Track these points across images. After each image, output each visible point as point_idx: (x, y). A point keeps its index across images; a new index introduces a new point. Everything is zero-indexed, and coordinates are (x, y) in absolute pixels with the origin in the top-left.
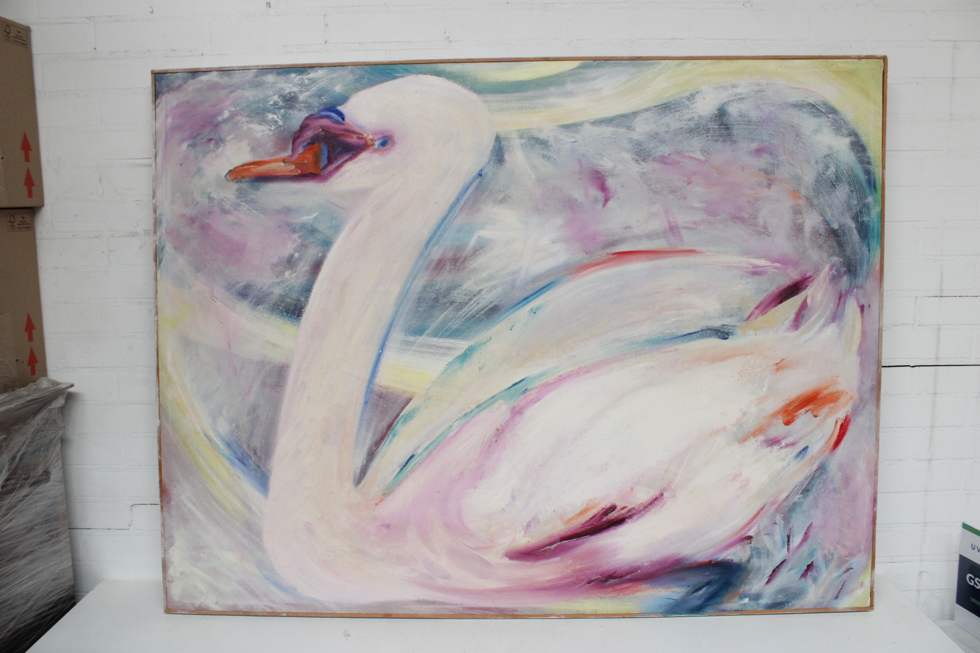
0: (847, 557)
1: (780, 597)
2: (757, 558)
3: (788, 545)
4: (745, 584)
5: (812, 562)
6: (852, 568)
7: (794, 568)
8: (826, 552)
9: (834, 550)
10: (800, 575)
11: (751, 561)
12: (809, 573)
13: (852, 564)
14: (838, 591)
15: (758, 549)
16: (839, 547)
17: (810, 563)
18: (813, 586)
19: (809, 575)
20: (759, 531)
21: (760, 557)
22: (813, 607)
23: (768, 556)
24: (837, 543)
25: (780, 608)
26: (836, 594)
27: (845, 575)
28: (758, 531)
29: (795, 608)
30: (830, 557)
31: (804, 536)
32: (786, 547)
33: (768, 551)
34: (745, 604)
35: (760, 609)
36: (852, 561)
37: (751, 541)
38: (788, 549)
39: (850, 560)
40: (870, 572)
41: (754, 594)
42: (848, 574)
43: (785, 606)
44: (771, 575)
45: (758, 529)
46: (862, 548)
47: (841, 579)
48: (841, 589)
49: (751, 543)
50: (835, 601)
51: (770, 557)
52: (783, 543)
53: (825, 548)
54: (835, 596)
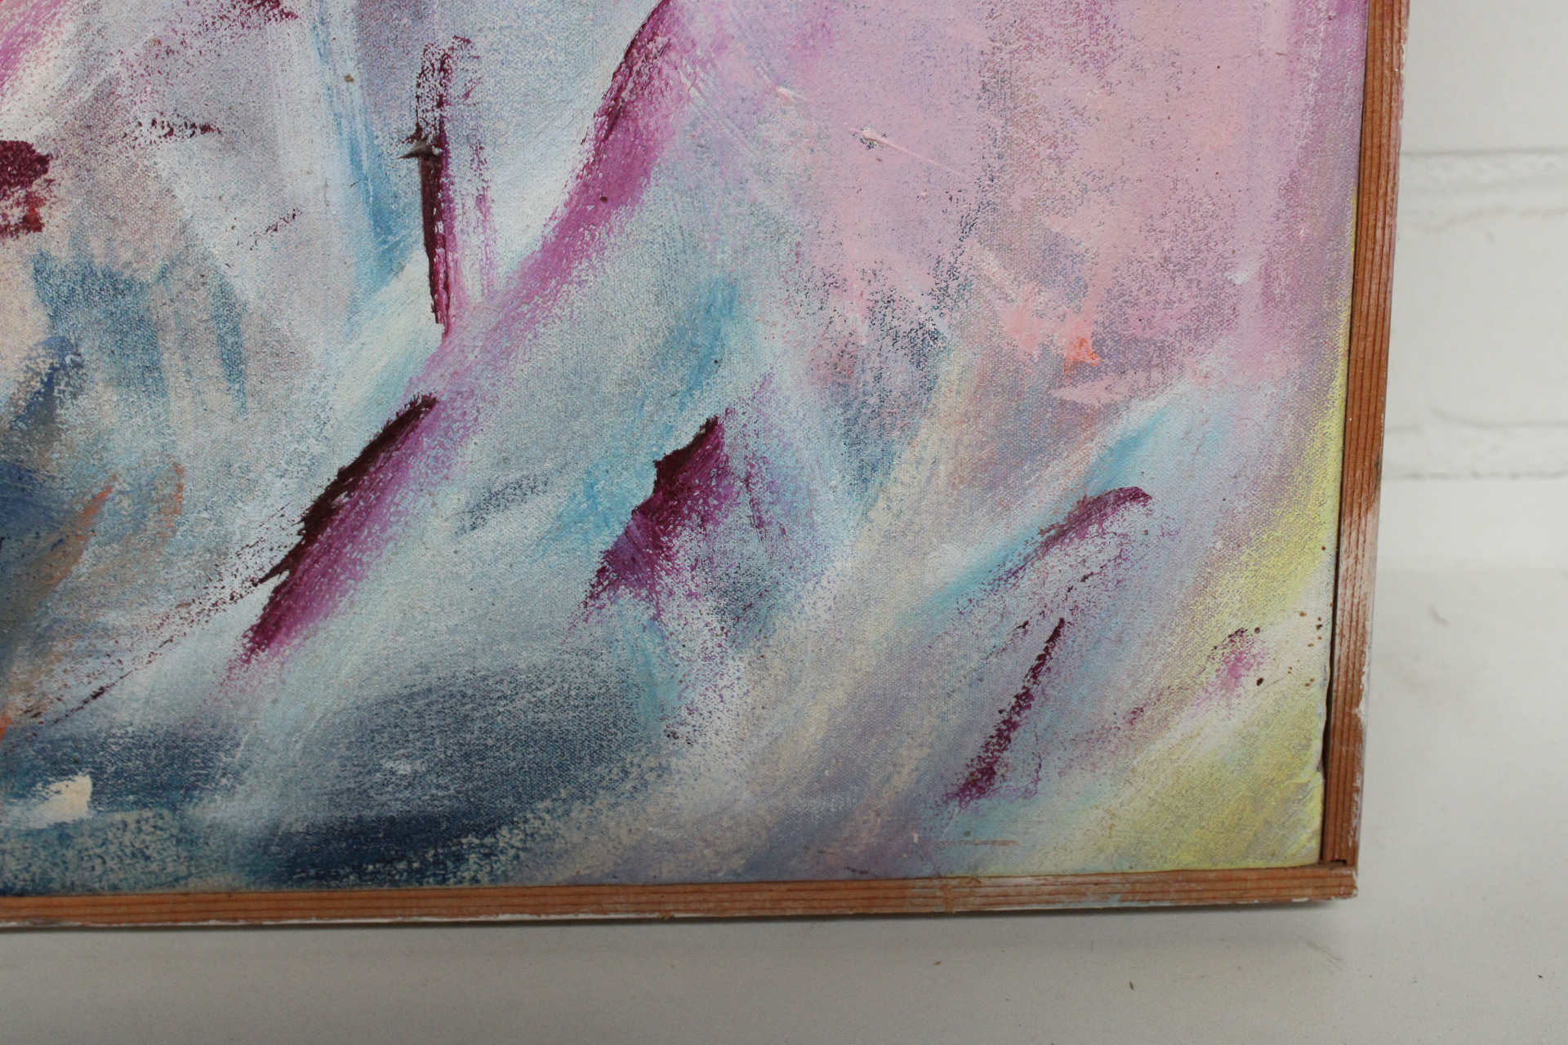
0: (1074, 370)
1: (404, 768)
2: (120, 381)
3: (432, 242)
4: (41, 642)
5: (711, 427)
6: (1136, 495)
7: (522, 490)
8: (852, 316)
9: (941, 295)
10: (596, 562)
11: (68, 413)
12: (686, 543)
13: (1128, 445)
14: (989, 723)
15: (115, 285)
16: (991, 264)
17: (684, 438)
18: (736, 666)
19: (683, 561)
20: (106, 95)
21: (152, 367)
22: (737, 862)
23: (233, 363)
24: (967, 226)
25: (419, 875)
26: (973, 746)
27: (1061, 564)
28: (86, 94)
29: (563, 874)
30: (900, 375)
31: (602, 142)
32: (418, 264)
33: (227, 306)
34: (63, 833)
35: (220, 880)
36: (1138, 415)
37: (32, 202)
38: (440, 284)
39: (1109, 412)
40: (1328, 535)
41: (139, 744)
42: (1092, 549)
43: (459, 859)
44: (294, 559)
45: (90, 62)
46: (1244, 275)
47: (1020, 601)
48: (1024, 699)
49: (32, 223)
50: (958, 815)
51: (252, 367)
52: (382, 220)
53: (833, 284)
54: (959, 769)
